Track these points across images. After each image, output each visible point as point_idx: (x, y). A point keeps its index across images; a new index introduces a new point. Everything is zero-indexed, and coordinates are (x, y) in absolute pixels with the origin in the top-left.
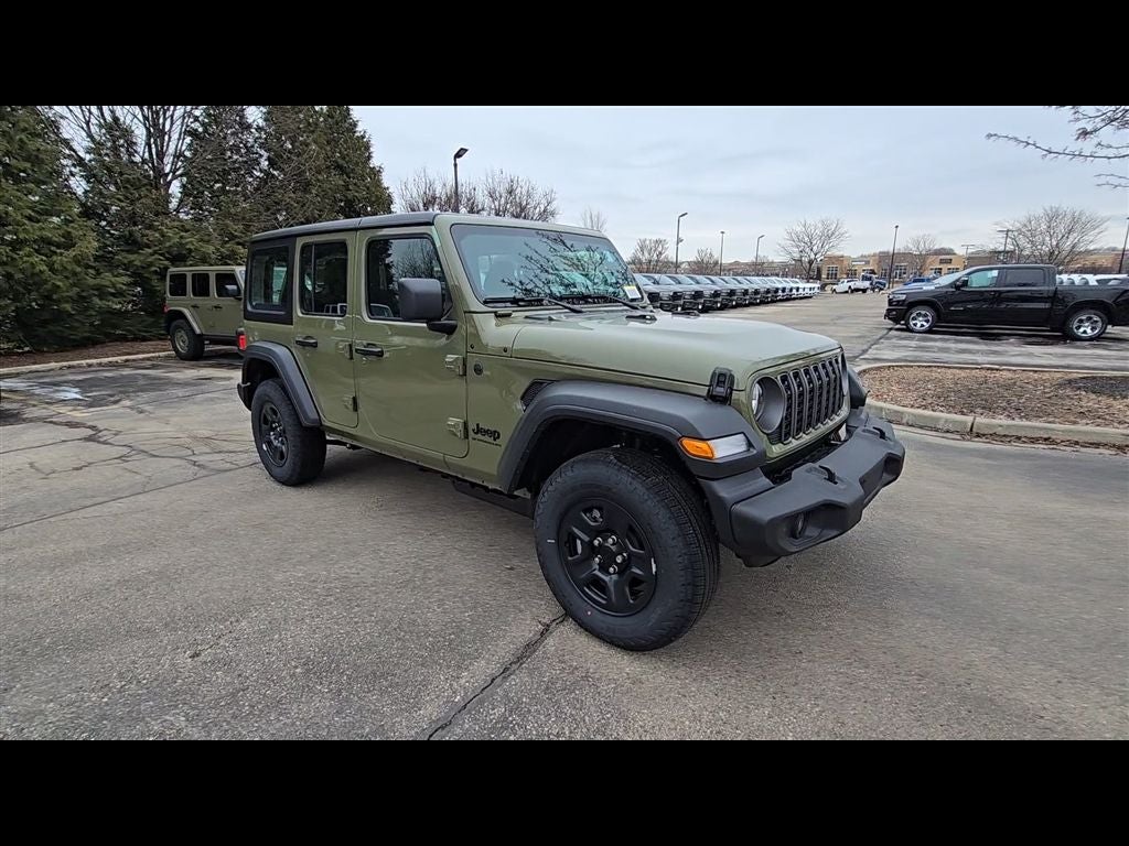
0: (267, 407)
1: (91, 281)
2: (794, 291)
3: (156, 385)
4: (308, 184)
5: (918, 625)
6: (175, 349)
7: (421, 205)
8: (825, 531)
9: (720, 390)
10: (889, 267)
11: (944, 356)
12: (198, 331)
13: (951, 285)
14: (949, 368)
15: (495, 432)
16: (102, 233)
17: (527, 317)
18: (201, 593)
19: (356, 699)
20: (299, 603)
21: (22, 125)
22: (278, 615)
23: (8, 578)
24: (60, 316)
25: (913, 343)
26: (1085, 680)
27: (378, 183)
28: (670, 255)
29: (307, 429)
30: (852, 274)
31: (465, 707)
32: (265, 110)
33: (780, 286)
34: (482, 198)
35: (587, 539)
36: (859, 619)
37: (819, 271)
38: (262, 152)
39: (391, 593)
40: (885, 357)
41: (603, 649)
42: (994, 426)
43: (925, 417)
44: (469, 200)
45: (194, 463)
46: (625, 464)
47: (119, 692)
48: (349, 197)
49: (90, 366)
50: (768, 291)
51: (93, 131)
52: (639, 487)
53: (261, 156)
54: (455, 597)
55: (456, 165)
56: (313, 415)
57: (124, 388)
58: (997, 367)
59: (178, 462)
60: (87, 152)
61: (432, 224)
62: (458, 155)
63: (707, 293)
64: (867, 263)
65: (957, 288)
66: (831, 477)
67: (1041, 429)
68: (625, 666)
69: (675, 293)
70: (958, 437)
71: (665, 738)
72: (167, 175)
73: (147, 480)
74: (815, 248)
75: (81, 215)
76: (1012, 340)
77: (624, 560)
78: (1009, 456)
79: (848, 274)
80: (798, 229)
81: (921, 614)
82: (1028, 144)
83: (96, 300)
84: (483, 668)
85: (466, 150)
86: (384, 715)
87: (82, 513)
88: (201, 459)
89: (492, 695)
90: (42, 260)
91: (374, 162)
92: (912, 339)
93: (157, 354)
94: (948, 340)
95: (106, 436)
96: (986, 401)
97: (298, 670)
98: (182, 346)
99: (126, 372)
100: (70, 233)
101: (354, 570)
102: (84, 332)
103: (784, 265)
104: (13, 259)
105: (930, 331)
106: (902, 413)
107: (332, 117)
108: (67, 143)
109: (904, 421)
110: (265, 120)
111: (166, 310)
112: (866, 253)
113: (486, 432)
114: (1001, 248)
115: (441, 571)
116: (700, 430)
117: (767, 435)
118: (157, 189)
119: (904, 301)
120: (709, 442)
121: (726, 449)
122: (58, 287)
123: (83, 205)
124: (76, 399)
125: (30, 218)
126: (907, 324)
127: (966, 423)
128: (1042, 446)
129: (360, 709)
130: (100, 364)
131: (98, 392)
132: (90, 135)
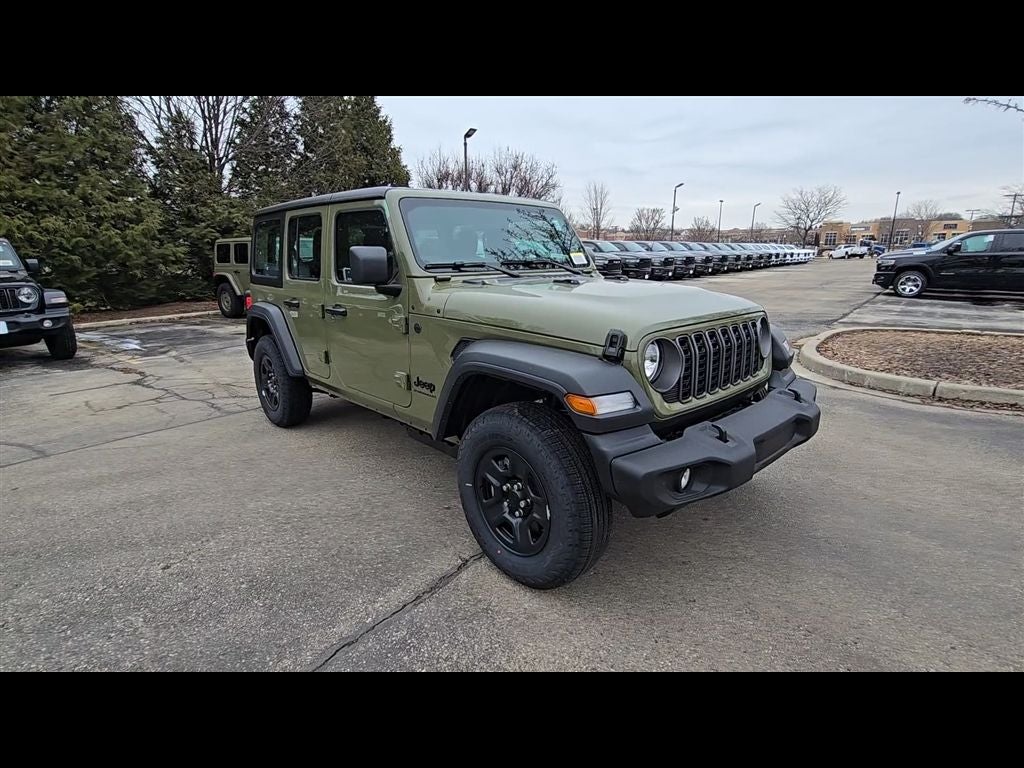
0: (265, 358)
1: (155, 251)
2: (788, 257)
3: (199, 338)
4: (337, 164)
5: (821, 583)
6: (221, 308)
7: (436, 181)
8: (712, 487)
9: (613, 351)
10: (891, 231)
11: (927, 321)
12: (239, 293)
13: (943, 251)
14: (927, 332)
15: (431, 384)
16: (167, 210)
17: (464, 282)
18: (186, 516)
19: (283, 614)
20: (261, 528)
21: (105, 120)
22: (241, 538)
23: (43, 495)
24: (132, 281)
25: (898, 308)
26: (981, 648)
27: (397, 162)
28: (666, 223)
29: (292, 378)
30: (850, 240)
31: (374, 627)
32: (301, 101)
33: (774, 252)
34: (490, 174)
35: (498, 484)
36: (761, 572)
37: (817, 239)
38: (300, 138)
39: (338, 525)
40: (865, 321)
41: (509, 586)
42: (957, 390)
43: (887, 381)
44: (479, 176)
45: (212, 406)
46: (525, 416)
47: (100, 594)
48: (372, 175)
49: (153, 321)
50: (761, 257)
51: (162, 123)
52: (535, 438)
53: (297, 140)
54: (393, 530)
55: (465, 144)
56: (298, 367)
57: (174, 340)
58: (979, 332)
59: (199, 404)
60: (157, 142)
61: (382, 198)
62: (468, 135)
63: (698, 259)
64: (867, 229)
65: (950, 253)
66: (723, 437)
67: (1007, 395)
68: (525, 601)
69: (666, 259)
70: (918, 401)
71: (543, 670)
72: (221, 159)
73: (171, 418)
74: (812, 215)
75: (150, 195)
76: (1007, 305)
77: (527, 504)
78: (968, 421)
79: (846, 240)
80: (794, 197)
81: (826, 572)
82: (1009, 107)
83: (162, 267)
84: (398, 595)
85: (475, 130)
86: (302, 629)
87: (116, 445)
88: (219, 403)
89: (400, 619)
90: (117, 233)
91: (395, 144)
92: (898, 303)
93: (207, 313)
94: (935, 305)
95: (150, 381)
96: (955, 365)
97: (243, 586)
98: (226, 305)
99: (179, 327)
100: (140, 210)
101: (314, 503)
102: (152, 293)
103: (782, 232)
104: (95, 232)
105: (918, 296)
106: (865, 376)
107: (358, 105)
108: (141, 135)
109: (866, 384)
110: (302, 109)
111: (214, 275)
112: (868, 220)
113: (424, 385)
114: (1009, 213)
115: (387, 507)
116: (584, 389)
117: (662, 394)
118: (211, 171)
119: (893, 266)
120: (592, 399)
121: (609, 405)
122: (130, 256)
123: (152, 186)
124: (136, 350)
125: (109, 199)
126: (895, 288)
127: (927, 387)
128: (1007, 412)
129: (283, 623)
130: (161, 321)
131: (153, 343)
132: (160, 128)
